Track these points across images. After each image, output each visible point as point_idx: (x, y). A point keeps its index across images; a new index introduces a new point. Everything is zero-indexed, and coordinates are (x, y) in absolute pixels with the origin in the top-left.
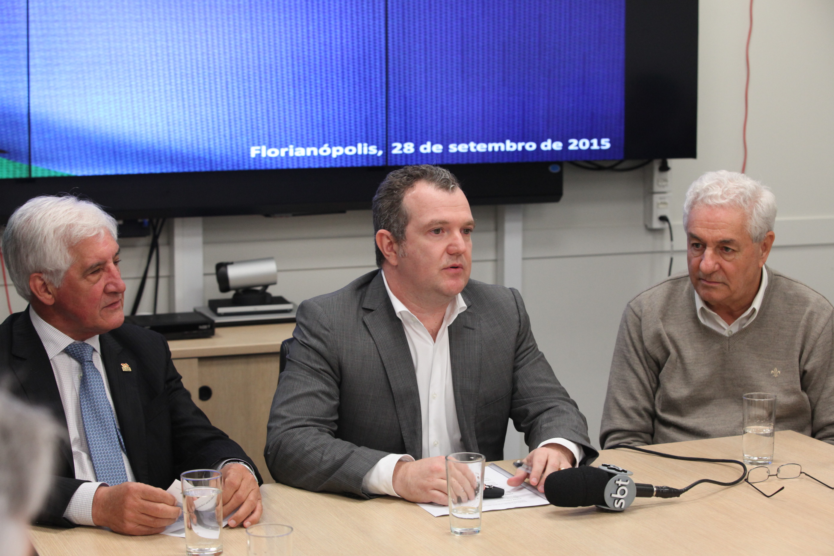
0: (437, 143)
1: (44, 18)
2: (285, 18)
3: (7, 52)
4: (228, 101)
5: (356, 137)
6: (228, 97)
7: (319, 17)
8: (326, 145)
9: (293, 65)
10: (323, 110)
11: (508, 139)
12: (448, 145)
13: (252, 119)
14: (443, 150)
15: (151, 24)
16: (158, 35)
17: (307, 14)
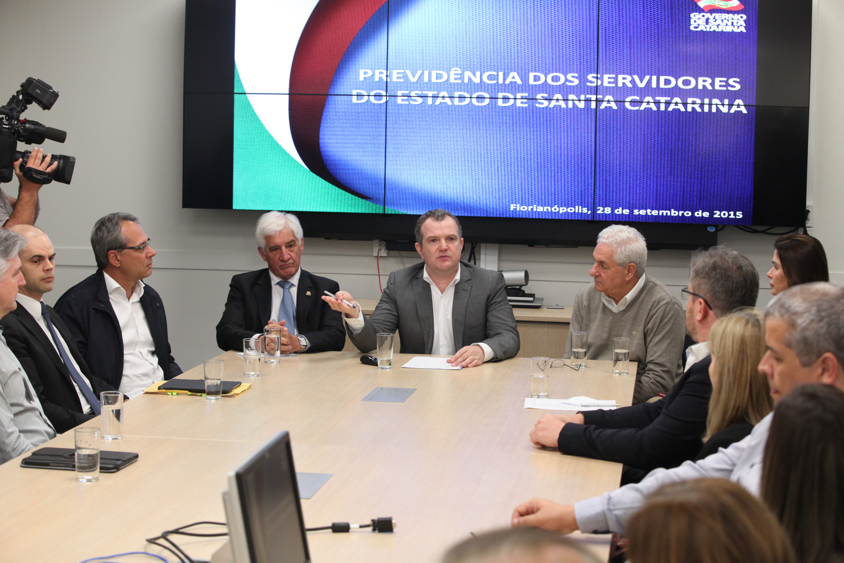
0: (626, 208)
1: (395, 126)
2: (533, 130)
3: (374, 144)
4: (498, 177)
5: (575, 202)
6: (498, 175)
7: (554, 131)
8: (556, 206)
9: (537, 158)
10: (555, 185)
11: (673, 208)
12: (633, 210)
13: (512, 188)
14: (629, 213)
15: (455, 131)
16: (459, 138)
17: (547, 129)
